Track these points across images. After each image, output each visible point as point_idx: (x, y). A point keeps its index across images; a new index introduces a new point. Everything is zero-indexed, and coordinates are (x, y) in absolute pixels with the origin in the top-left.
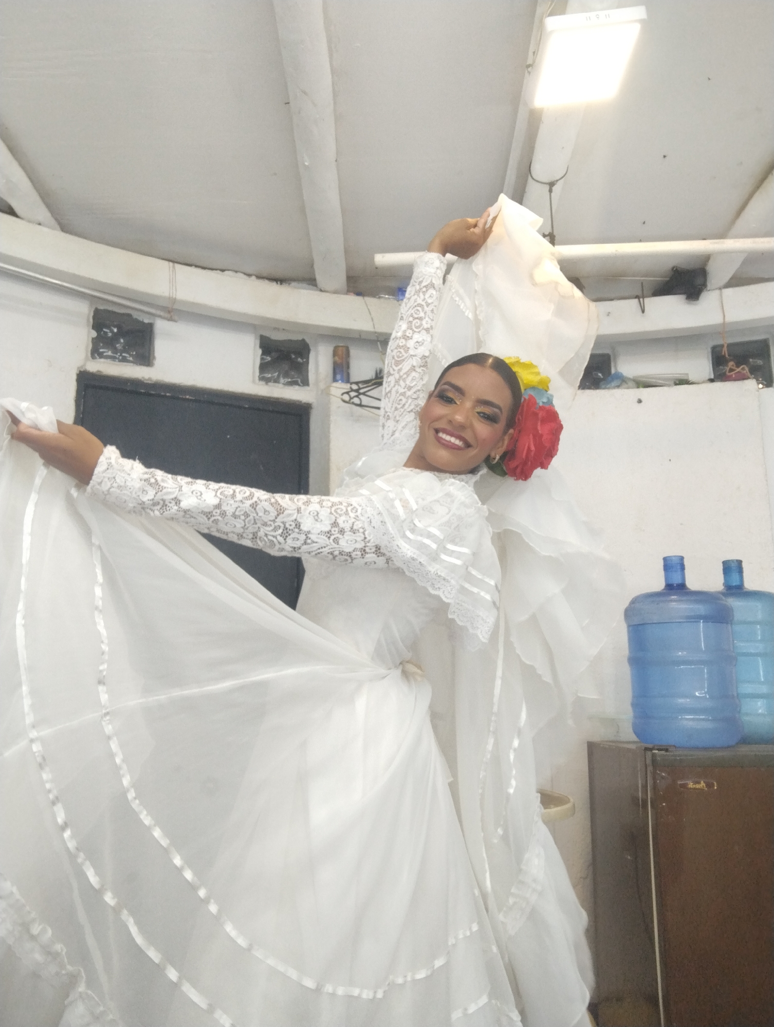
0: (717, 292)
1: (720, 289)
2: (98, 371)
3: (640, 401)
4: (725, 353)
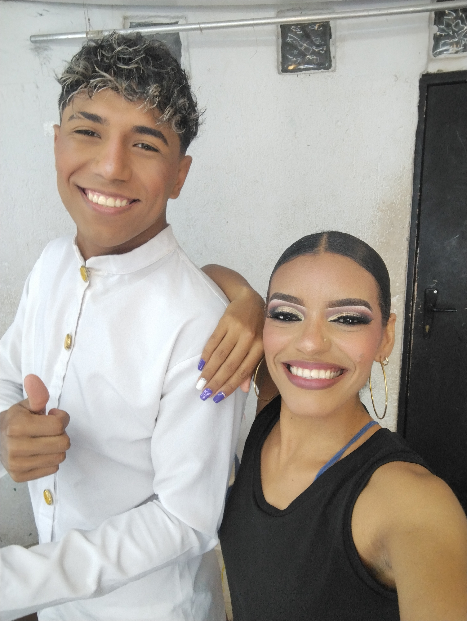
2: (439, 70)
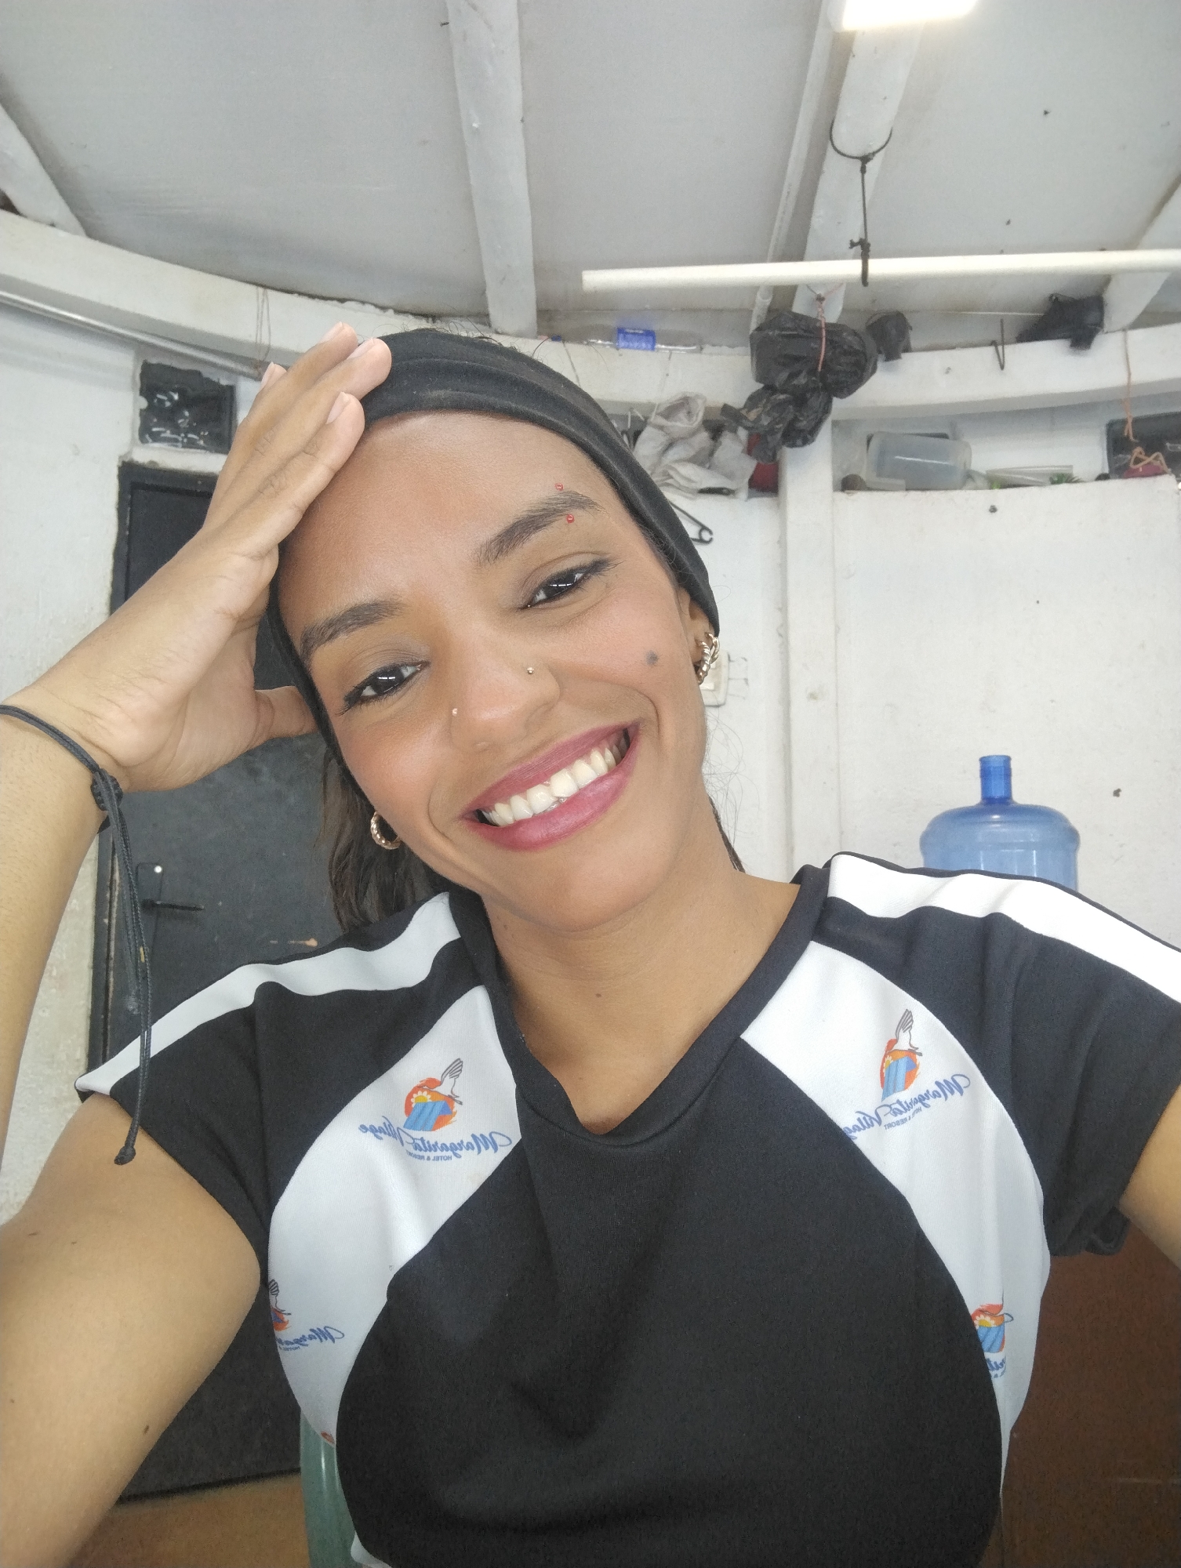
0: (1119, 336)
1: (1124, 330)
2: (152, 462)
3: (993, 510)
4: (1128, 434)
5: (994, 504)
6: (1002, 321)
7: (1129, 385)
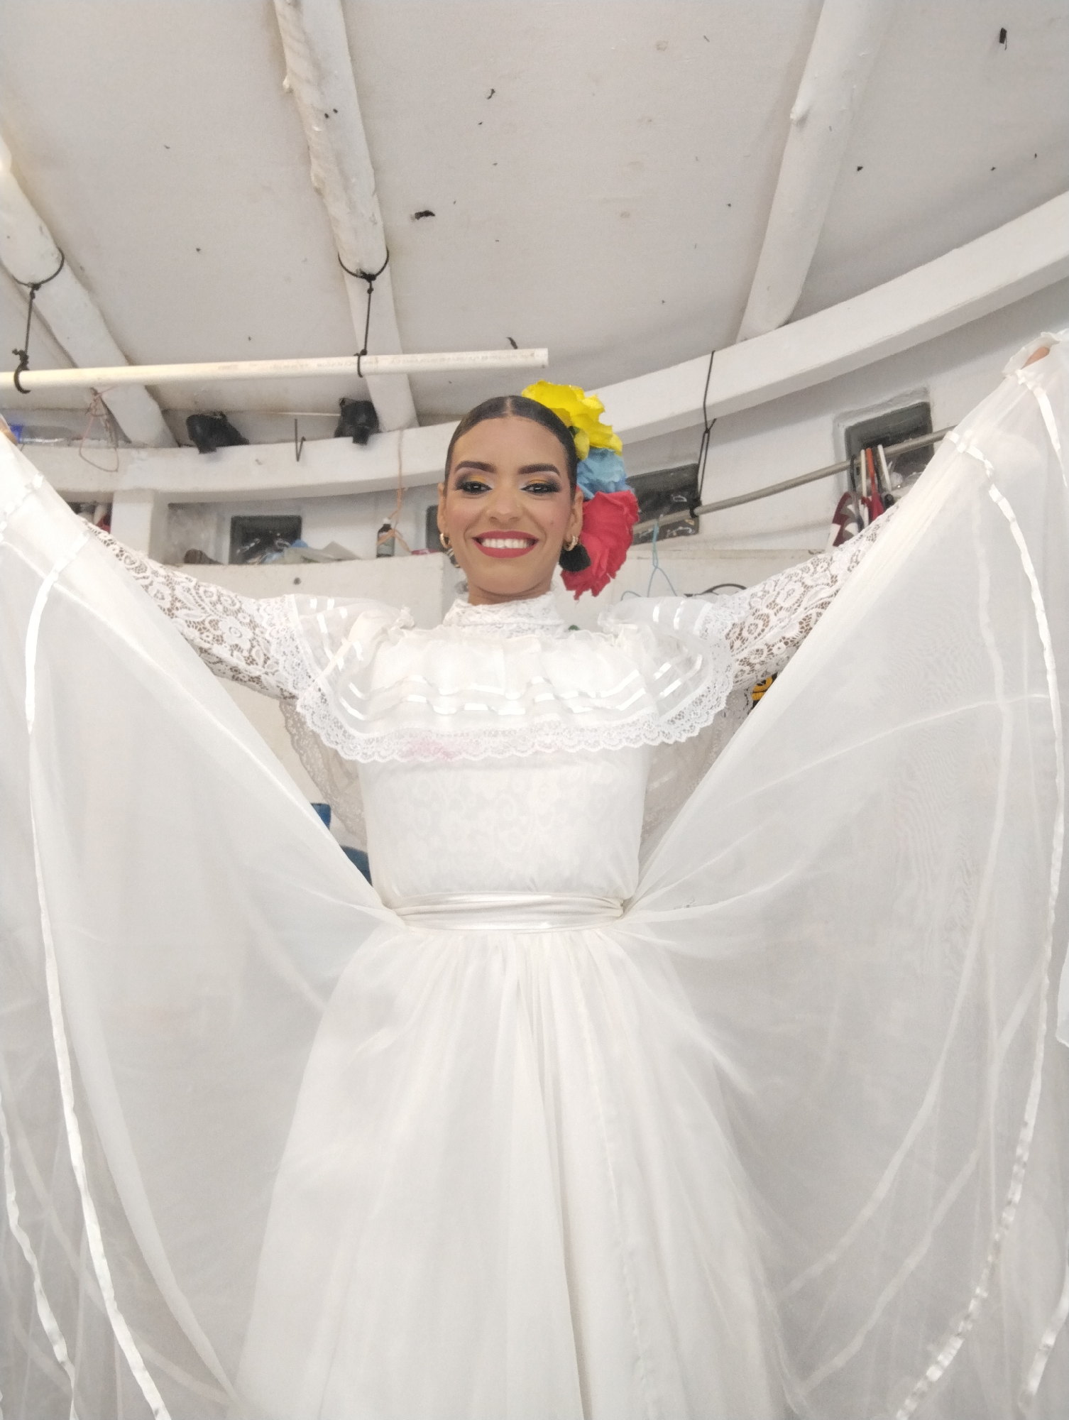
0: (397, 434)
1: (401, 429)
3: (297, 581)
5: (298, 577)
6: (296, 420)
7: (401, 478)
